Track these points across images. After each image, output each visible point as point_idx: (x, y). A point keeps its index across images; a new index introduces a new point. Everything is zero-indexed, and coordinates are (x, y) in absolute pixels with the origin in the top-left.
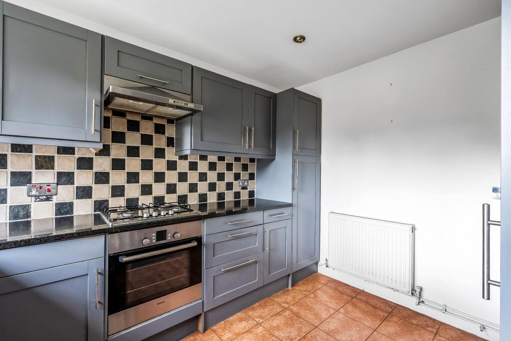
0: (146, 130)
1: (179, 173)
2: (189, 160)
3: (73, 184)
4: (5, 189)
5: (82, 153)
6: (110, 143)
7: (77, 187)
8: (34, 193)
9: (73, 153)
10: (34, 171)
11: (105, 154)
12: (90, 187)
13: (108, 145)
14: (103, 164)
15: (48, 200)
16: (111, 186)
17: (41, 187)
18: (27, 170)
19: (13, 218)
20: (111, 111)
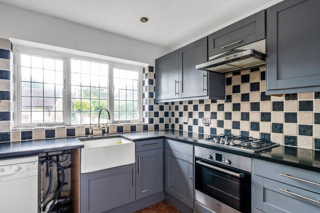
0: (254, 79)
1: (285, 113)
2: (299, 99)
3: (216, 118)
4: (198, 119)
5: (220, 102)
6: (232, 94)
7: (218, 120)
8: (204, 122)
9: (216, 102)
10: (204, 112)
11: (229, 101)
12: (223, 121)
13: (231, 95)
14: (228, 107)
15: (208, 125)
16: (232, 121)
17: (206, 119)
18: (203, 111)
19: (200, 131)
20: (232, 73)
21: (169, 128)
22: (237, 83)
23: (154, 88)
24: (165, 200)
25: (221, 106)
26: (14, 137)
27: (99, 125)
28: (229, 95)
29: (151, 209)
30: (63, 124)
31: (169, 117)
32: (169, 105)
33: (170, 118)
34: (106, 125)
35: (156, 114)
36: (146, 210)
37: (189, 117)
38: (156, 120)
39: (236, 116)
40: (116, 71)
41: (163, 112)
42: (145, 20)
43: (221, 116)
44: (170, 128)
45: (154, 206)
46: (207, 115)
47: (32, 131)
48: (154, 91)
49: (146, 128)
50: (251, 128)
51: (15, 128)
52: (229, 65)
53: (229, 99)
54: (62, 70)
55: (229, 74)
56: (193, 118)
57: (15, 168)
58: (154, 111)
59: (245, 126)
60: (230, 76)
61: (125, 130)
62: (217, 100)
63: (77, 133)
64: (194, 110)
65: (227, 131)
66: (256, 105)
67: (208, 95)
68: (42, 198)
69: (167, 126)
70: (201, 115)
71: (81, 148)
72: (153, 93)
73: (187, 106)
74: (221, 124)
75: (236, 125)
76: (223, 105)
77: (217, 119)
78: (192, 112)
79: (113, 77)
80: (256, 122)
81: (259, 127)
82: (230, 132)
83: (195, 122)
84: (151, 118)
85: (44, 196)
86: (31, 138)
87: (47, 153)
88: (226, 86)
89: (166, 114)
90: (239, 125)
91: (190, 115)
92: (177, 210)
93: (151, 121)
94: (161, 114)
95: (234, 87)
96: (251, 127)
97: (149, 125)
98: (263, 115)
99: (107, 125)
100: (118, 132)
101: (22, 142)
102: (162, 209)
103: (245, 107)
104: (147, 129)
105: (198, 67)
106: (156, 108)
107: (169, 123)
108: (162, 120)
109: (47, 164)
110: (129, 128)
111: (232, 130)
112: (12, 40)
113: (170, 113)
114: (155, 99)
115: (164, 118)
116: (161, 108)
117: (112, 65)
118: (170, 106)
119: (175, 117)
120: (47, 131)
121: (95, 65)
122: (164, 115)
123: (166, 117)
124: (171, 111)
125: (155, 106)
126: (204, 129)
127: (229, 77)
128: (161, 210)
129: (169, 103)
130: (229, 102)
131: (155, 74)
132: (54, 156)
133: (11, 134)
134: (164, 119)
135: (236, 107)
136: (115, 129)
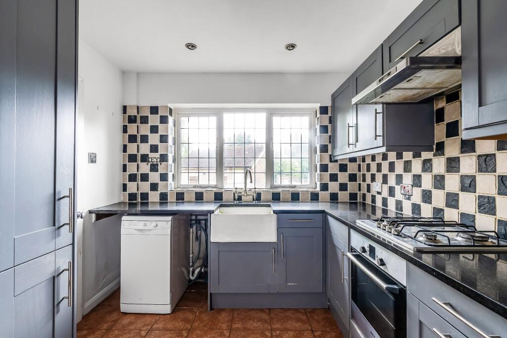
3: (420, 186)
4: (394, 187)
5: (425, 155)
6: (444, 139)
7: (423, 190)
8: (402, 192)
9: (420, 156)
10: (404, 174)
11: (440, 153)
12: (430, 191)
13: (443, 142)
14: (439, 165)
15: (409, 199)
16: (446, 191)
17: (405, 187)
18: (401, 173)
19: (397, 209)
20: (445, 99)
21: (358, 201)
22: (454, 116)
23: (330, 138)
24: (329, 308)
25: (428, 164)
26: (171, 197)
27: (246, 189)
28: (440, 141)
29: (302, 312)
30: (215, 187)
31: (358, 182)
32: (358, 163)
33: (360, 184)
34: (254, 190)
35: (334, 178)
36: (294, 312)
37: (383, 183)
38: (334, 187)
39: (453, 183)
40: (276, 120)
41: (347, 174)
42: (291, 47)
43: (427, 181)
44: (359, 199)
45: (308, 310)
46: (408, 179)
47: (184, 193)
48: (330, 143)
49: (315, 197)
50: (479, 209)
51: (175, 189)
52: (395, 89)
53: (440, 148)
54: (215, 127)
55: (440, 102)
56: (389, 185)
57: (154, 224)
58: (329, 172)
59: (468, 203)
60: (441, 104)
61: (283, 198)
62: (422, 153)
63: (225, 197)
64: (390, 171)
65: (438, 211)
66: (487, 160)
67: (383, 146)
68: (191, 261)
69: (353, 196)
70: (399, 178)
71: (211, 214)
72: (327, 145)
73: (381, 163)
74: (427, 197)
75: (452, 201)
76: (430, 160)
77: (422, 188)
78: (387, 174)
79: (273, 129)
80: (489, 197)
81: (495, 208)
82: (442, 213)
83: (392, 192)
84: (324, 184)
85: (194, 260)
86: (183, 199)
87: (196, 216)
88: (435, 125)
89: (353, 178)
90: (457, 201)
91: (385, 179)
92: (337, 327)
93: (325, 187)
94: (343, 178)
95: (448, 125)
96: (480, 206)
97: (320, 192)
98: (502, 181)
99: (256, 190)
100: (273, 199)
101: (176, 202)
102: (315, 317)
103: (468, 164)
104: (318, 199)
105: (355, 100)
106: (333, 168)
107: (359, 192)
108: (343, 187)
109: (197, 228)
110: (289, 196)
111: (446, 209)
112: (171, 106)
113: (359, 176)
114: (330, 155)
115: (348, 183)
116: (343, 168)
117: (271, 113)
118: (359, 165)
119: (367, 183)
120: (196, 193)
121: (250, 116)
122: (347, 179)
123: (352, 181)
124: (362, 173)
125: (330, 165)
126: (403, 205)
127: (440, 107)
128: (313, 318)
129: (358, 159)
130: (440, 155)
131: (330, 117)
132: (202, 220)
133: (169, 194)
134: (348, 185)
135: (453, 165)
136: (269, 195)
